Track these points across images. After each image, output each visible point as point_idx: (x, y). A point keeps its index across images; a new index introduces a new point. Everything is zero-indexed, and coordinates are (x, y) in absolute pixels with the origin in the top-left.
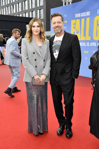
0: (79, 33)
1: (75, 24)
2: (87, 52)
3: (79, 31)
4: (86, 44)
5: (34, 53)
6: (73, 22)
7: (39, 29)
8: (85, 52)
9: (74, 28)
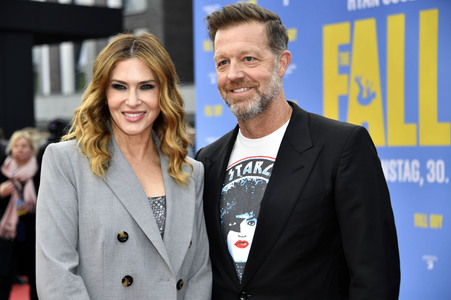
0: (377, 102)
1: (346, 48)
2: (436, 221)
3: (376, 88)
4: (424, 171)
5: (123, 238)
6: (334, 34)
7: (149, 97)
8: (419, 220)
9: (344, 70)
